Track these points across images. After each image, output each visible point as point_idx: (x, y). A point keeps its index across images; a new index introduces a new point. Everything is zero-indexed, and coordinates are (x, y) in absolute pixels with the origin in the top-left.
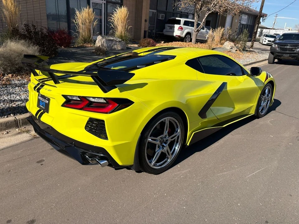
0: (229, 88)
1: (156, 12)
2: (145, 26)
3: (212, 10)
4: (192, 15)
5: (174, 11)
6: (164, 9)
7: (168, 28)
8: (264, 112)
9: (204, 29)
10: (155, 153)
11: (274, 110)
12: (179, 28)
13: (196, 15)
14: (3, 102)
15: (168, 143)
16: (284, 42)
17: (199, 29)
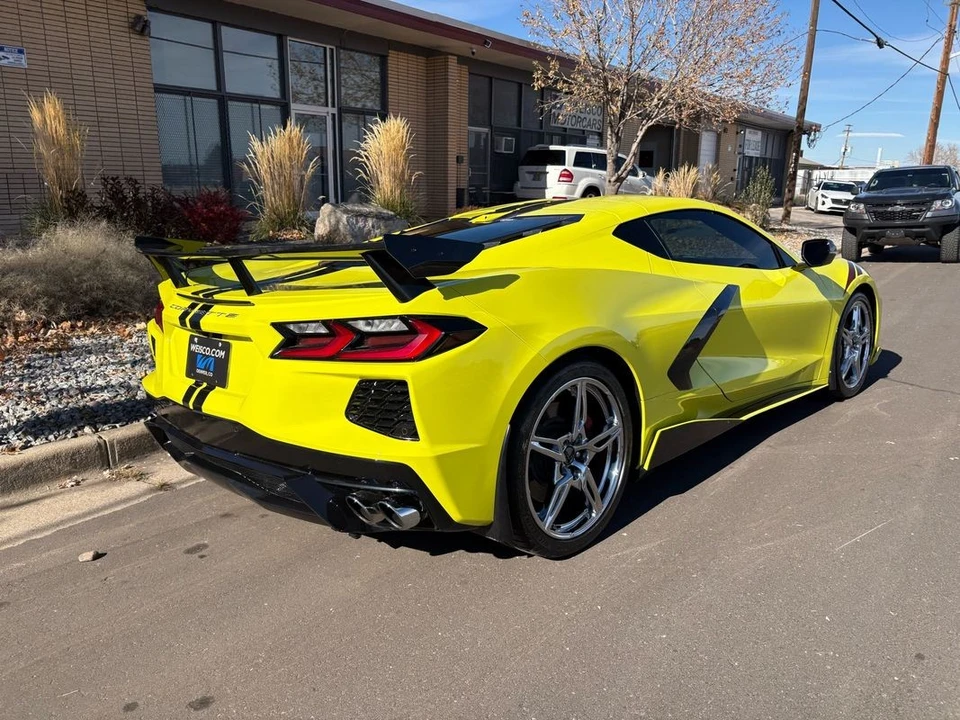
0: (747, 301)
1: (487, 134)
2: (457, 175)
3: (656, 116)
4: (596, 137)
5: (541, 128)
6: (512, 122)
7: (529, 177)
8: (856, 380)
9: (636, 175)
10: (552, 487)
11: (884, 375)
12: (561, 176)
13: (609, 132)
14: (57, 396)
15: (589, 458)
16: (883, 193)
17: (624, 175)
